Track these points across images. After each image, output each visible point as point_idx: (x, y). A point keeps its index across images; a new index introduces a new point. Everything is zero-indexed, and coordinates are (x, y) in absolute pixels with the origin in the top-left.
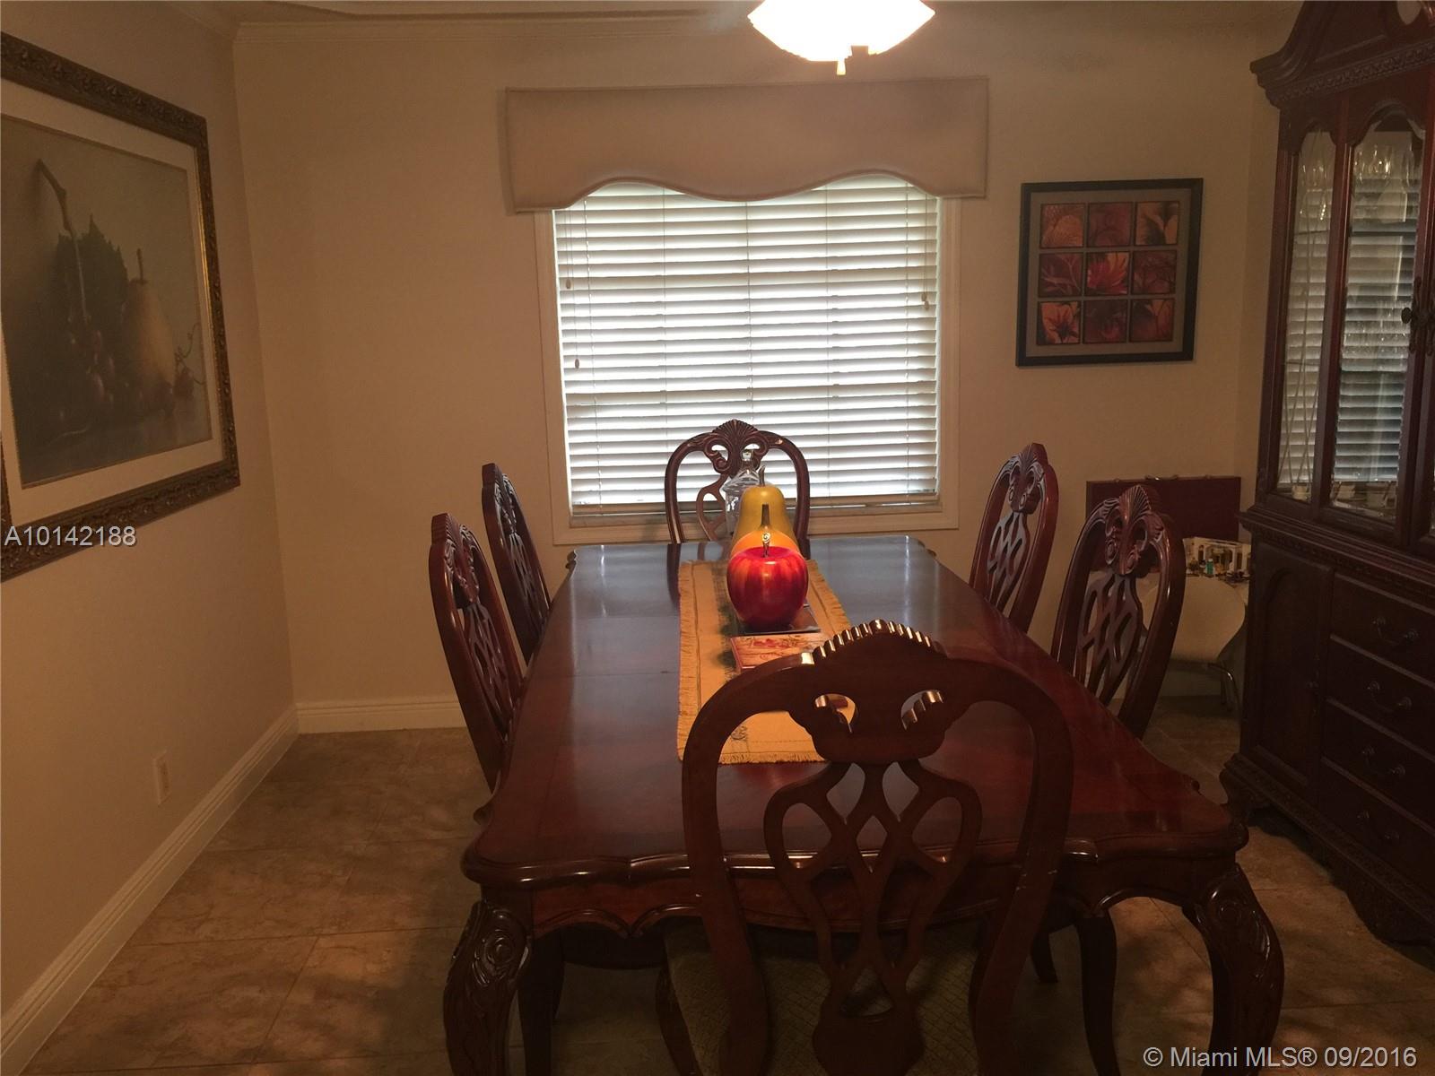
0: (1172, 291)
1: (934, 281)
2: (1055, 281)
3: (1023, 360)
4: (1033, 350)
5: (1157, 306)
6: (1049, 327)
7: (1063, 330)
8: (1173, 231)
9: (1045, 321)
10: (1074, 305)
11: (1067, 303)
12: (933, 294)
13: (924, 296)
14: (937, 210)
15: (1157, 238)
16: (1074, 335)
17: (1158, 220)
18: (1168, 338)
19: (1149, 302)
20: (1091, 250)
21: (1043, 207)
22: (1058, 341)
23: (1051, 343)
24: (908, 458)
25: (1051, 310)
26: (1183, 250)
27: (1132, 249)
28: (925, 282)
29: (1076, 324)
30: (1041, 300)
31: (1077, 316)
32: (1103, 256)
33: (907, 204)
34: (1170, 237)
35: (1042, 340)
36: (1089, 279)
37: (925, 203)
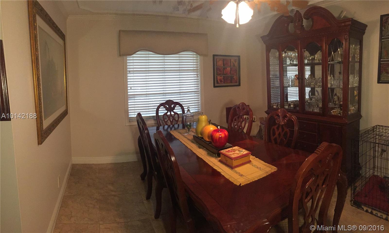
0: (237, 74)
1: (198, 72)
2: (219, 72)
3: (215, 86)
4: (216, 85)
5: (235, 77)
6: (219, 80)
7: (221, 81)
8: (236, 64)
9: (218, 79)
10: (222, 76)
11: (221, 76)
12: (199, 74)
13: (197, 75)
14: (198, 58)
15: (234, 66)
16: (223, 82)
17: (234, 62)
18: (237, 82)
19: (234, 76)
20: (224, 67)
21: (216, 59)
22: (220, 83)
23: (219, 83)
24: (195, 105)
25: (219, 77)
26: (238, 67)
27: (231, 67)
28: (197, 72)
29: (223, 80)
30: (217, 76)
31: (223, 79)
32: (226, 68)
33: (193, 57)
34: (236, 66)
35: (217, 83)
36: (224, 72)
37: (197, 57)
